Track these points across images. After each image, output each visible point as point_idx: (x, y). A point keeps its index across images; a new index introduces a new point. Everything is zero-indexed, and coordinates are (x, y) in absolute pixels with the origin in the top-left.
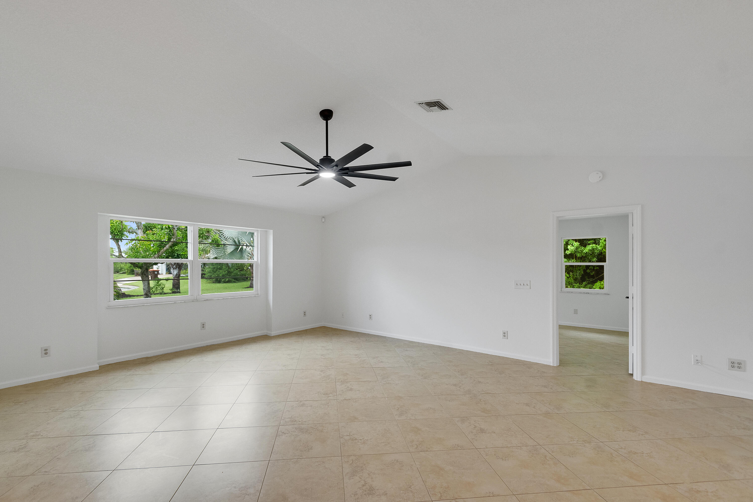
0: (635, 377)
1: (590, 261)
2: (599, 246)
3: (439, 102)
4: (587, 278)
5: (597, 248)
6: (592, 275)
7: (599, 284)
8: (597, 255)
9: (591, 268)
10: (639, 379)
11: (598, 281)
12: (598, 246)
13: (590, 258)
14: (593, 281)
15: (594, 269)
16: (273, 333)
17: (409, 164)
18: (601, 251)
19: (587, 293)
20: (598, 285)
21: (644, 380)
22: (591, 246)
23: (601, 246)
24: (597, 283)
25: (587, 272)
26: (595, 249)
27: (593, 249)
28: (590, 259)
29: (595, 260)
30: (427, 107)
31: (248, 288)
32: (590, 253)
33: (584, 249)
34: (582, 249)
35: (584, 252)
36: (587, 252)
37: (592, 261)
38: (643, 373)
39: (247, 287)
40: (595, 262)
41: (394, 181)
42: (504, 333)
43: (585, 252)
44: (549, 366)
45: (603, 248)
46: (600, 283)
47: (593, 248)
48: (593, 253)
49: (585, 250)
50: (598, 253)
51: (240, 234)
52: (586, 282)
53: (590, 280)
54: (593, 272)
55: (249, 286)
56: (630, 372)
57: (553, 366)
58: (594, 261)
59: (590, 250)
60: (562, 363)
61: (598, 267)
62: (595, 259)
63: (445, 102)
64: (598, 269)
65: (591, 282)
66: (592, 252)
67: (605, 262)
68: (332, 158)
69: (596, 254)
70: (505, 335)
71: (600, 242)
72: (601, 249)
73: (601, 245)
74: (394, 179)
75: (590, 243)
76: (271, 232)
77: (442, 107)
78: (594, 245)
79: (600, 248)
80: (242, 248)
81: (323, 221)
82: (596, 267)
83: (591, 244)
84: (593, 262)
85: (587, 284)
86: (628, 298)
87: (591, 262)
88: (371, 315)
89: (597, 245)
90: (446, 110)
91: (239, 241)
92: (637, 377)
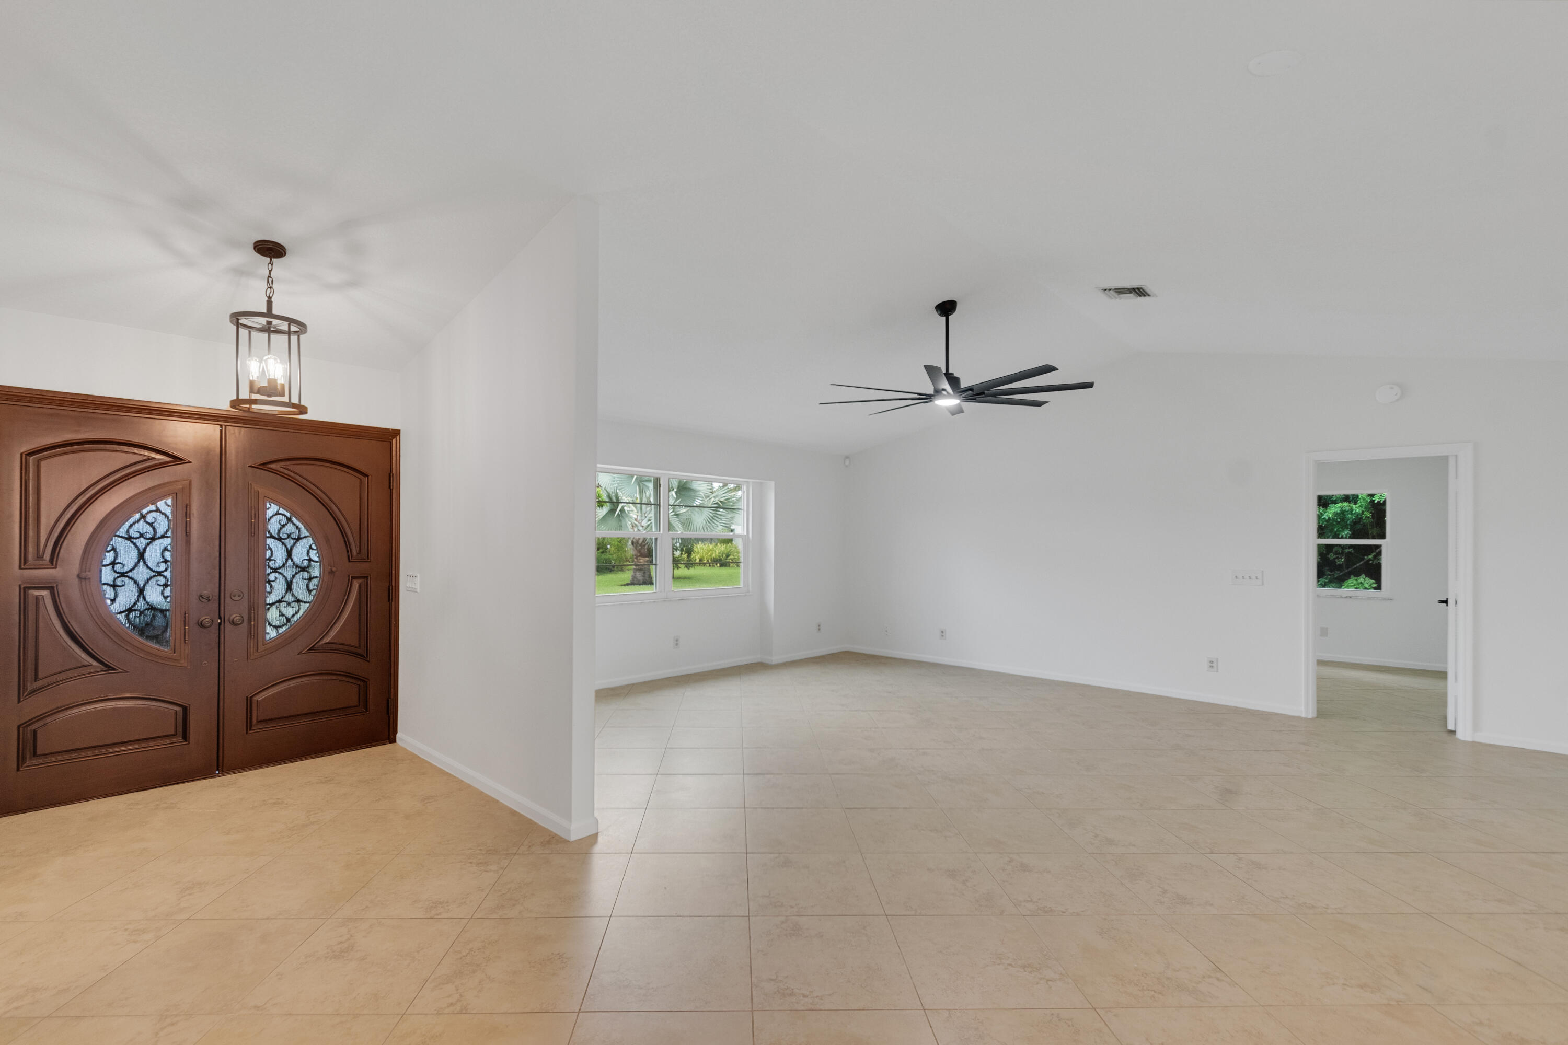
0: (1460, 735)
1: (1336, 536)
2: (1357, 506)
3: (1141, 288)
4: (1328, 570)
5: (1352, 510)
6: (1340, 564)
7: (1355, 582)
8: (1350, 524)
9: (1338, 551)
10: (1469, 739)
11: (1352, 576)
12: (1354, 506)
13: (1335, 530)
14: (1340, 576)
15: (1342, 553)
16: (775, 659)
17: (1089, 385)
18: (1359, 516)
19: (1346, 597)
20: (1351, 584)
21: (1477, 740)
22: (1339, 505)
23: (1361, 506)
24: (1350, 581)
25: (1329, 558)
26: (1347, 511)
27: (1343, 512)
28: (1336, 532)
29: (1347, 535)
30: (1115, 294)
31: (626, 587)
32: (1337, 519)
33: (1325, 513)
34: (1321, 511)
35: (1324, 518)
36: (1329, 518)
37: (1340, 536)
38: (1476, 727)
39: (625, 583)
40: (1346, 538)
41: (1040, 406)
42: (1212, 662)
43: (1327, 518)
44: (1299, 718)
45: (1364, 510)
46: (1356, 580)
47: (1344, 509)
48: (1343, 519)
49: (1327, 514)
50: (1352, 521)
51: (615, 482)
52: (1326, 578)
53: (1333, 575)
54: (1342, 559)
55: (629, 582)
56: (1451, 727)
57: (1306, 719)
58: (1344, 536)
59: (1336, 514)
60: (1322, 713)
61: (1352, 549)
62: (1346, 533)
63: (1149, 288)
64: (1353, 551)
65: (1336, 578)
66: (1339, 517)
67: (1383, 536)
68: (955, 375)
69: (1348, 522)
70: (1213, 665)
71: (1360, 497)
72: (1361, 512)
73: (1360, 504)
74: (1039, 404)
75: (1336, 500)
76: (772, 484)
77: (1140, 292)
78: (1346, 504)
79: (1358, 511)
80: (622, 510)
81: (847, 462)
82: (1347, 547)
83: (1339, 501)
84: (1342, 538)
85: (1328, 582)
86: (1446, 602)
87: (1339, 538)
88: (943, 631)
89: (1351, 505)
90: (1147, 298)
91: (617, 497)
92: (1464, 733)
